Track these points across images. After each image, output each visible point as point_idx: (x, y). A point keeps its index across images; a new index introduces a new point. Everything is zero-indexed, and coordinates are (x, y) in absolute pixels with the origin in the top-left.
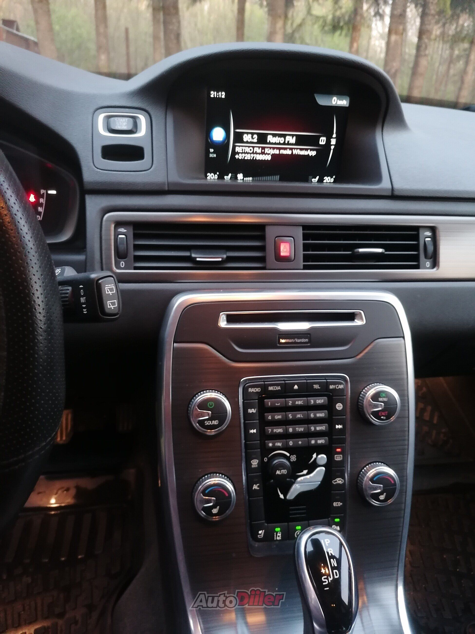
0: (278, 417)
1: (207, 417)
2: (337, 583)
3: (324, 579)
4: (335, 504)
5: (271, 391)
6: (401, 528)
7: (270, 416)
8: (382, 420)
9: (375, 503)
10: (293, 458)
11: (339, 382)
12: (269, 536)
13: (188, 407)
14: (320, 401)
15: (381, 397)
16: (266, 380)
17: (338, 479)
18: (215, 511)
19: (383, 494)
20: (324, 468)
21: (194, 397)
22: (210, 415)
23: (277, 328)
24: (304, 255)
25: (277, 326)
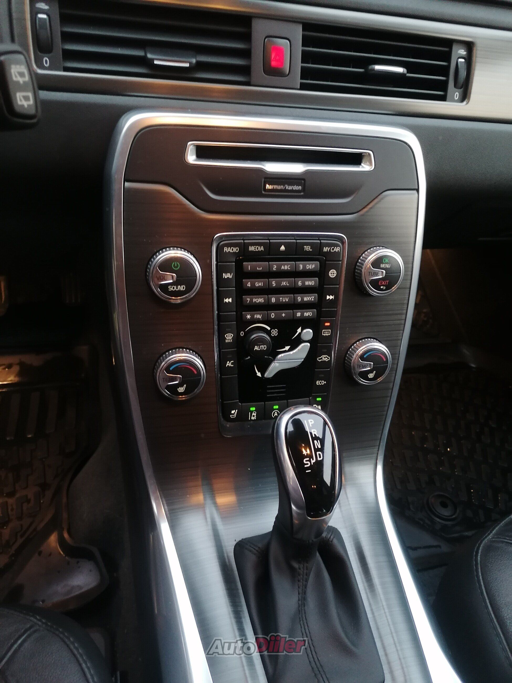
0: (259, 284)
1: (171, 281)
2: (319, 465)
3: (306, 461)
4: (318, 383)
5: (252, 251)
6: (386, 408)
7: (249, 283)
8: (382, 290)
9: (363, 382)
10: (275, 333)
11: (334, 243)
12: (243, 416)
13: (147, 268)
14: (311, 266)
15: (382, 263)
16: (247, 238)
17: (323, 357)
18: (181, 390)
19: (372, 373)
20: (309, 344)
21: (154, 255)
22: (175, 279)
23: (263, 169)
24: (302, 68)
25: (263, 166)
